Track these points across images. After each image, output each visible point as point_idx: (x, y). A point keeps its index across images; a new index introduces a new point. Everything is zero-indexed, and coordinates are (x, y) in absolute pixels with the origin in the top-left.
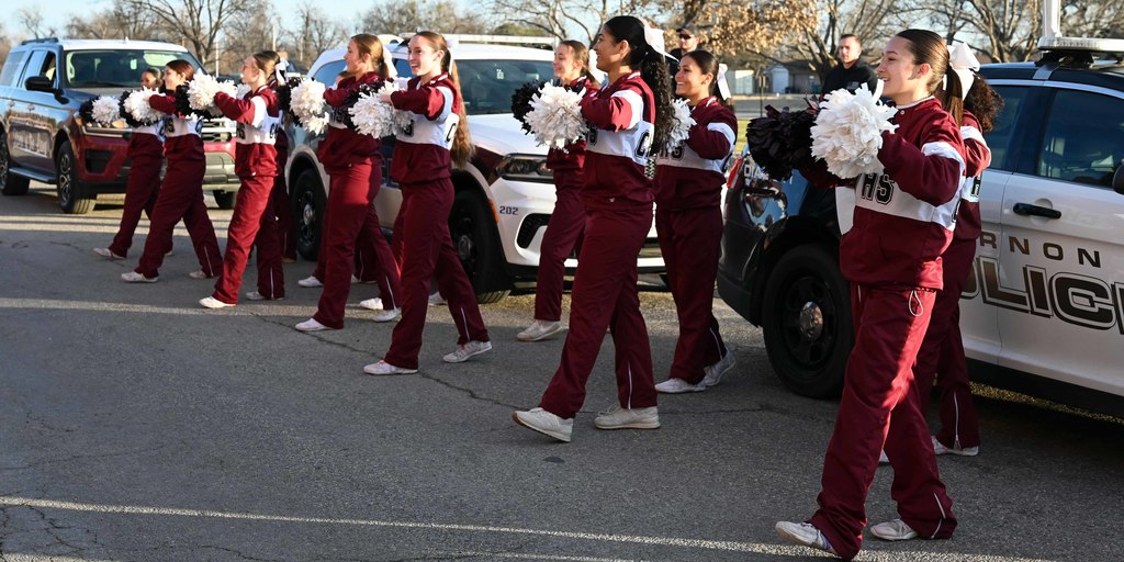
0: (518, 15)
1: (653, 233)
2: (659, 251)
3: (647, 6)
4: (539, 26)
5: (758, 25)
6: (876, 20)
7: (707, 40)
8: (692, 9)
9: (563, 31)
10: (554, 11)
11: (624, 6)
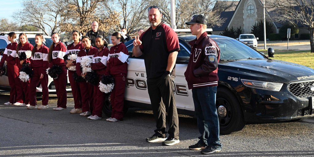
0: (29, 23)
1: (69, 82)
2: (70, 87)
3: (69, 20)
4: (36, 26)
5: (102, 24)
6: (138, 21)
7: (87, 29)
8: (82, 20)
9: (44, 28)
10: (41, 21)
11: (62, 19)
